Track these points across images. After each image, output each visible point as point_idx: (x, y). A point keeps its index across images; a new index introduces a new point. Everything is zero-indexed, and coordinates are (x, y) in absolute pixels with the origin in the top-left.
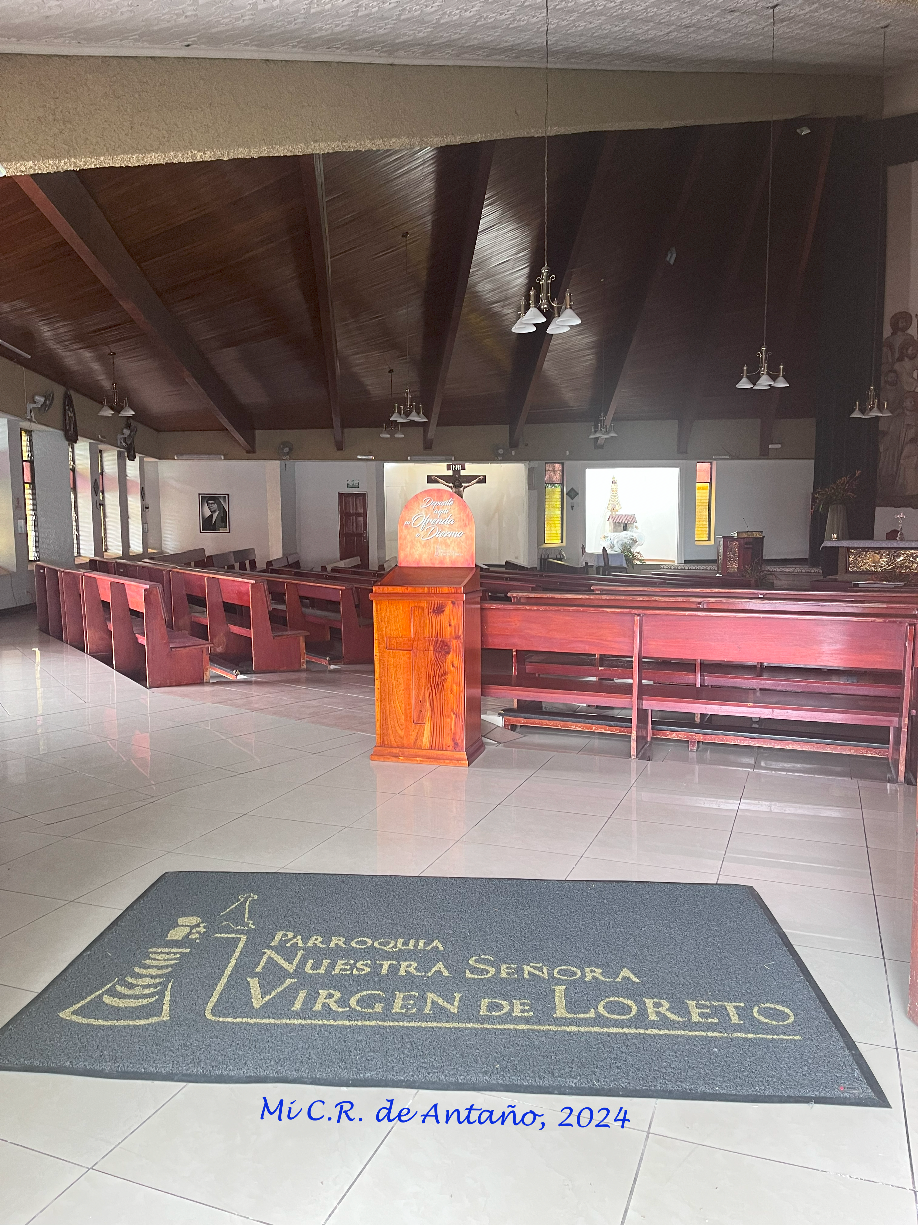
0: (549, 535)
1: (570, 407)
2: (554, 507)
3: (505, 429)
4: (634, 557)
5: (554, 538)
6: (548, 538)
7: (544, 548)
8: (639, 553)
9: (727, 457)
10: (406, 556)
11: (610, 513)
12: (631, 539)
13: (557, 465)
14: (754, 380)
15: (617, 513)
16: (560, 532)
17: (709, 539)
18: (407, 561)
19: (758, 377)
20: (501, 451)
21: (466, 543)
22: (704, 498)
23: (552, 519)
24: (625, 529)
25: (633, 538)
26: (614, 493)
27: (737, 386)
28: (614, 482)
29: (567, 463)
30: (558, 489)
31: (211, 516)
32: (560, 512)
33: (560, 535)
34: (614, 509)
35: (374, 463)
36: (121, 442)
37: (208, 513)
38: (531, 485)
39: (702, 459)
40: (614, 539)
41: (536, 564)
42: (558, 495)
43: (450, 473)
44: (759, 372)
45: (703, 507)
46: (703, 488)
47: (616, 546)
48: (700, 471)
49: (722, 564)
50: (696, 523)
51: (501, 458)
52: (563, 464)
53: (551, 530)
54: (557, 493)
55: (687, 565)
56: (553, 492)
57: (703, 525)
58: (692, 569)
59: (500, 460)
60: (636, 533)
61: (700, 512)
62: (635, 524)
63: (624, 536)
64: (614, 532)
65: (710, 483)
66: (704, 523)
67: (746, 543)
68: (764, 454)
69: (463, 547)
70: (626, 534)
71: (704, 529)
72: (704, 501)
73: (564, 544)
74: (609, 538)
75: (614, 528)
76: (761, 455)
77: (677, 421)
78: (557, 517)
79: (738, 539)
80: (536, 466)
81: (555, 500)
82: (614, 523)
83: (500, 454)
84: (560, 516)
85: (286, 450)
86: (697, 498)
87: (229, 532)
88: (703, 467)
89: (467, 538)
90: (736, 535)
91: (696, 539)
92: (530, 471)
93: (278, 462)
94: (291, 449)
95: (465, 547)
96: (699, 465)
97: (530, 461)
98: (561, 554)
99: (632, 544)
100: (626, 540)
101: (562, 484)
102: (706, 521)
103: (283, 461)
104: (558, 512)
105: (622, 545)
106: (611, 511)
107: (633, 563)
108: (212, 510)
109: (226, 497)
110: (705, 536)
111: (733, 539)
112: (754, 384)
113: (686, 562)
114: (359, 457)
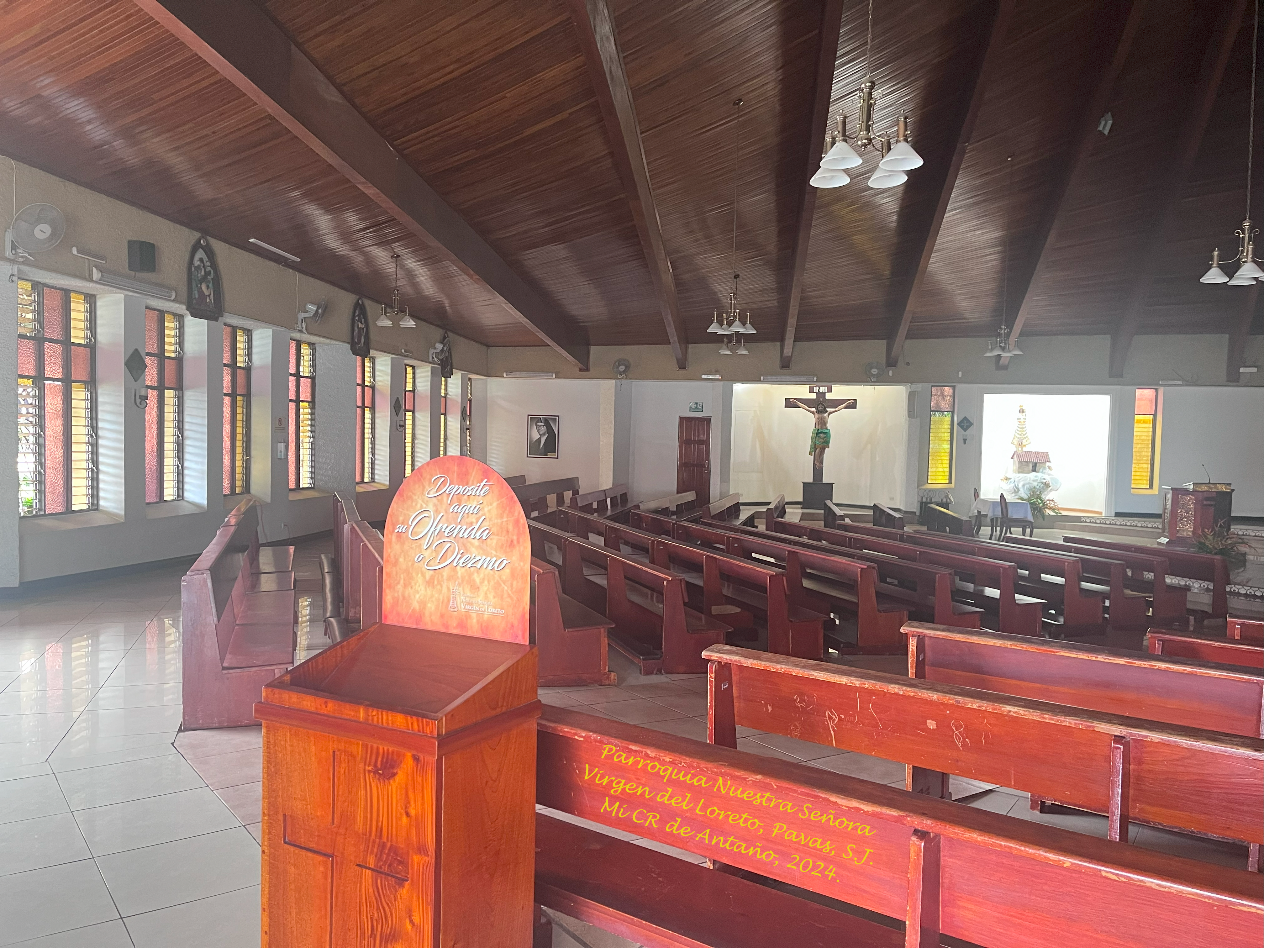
0: (934, 474)
1: (965, 319)
2: (941, 440)
3: (880, 345)
4: (1045, 506)
5: (941, 477)
6: (932, 477)
7: (925, 490)
8: (1052, 500)
9: (1180, 382)
10: (396, 602)
11: (1015, 449)
12: (1042, 483)
13: (946, 388)
14: (1231, 270)
15: (1025, 449)
16: (947, 470)
17: (1151, 486)
18: (398, 614)
19: (1237, 266)
20: (874, 371)
21: (512, 585)
22: (1145, 434)
23: (938, 454)
24: (1034, 469)
25: (1045, 481)
26: (1021, 425)
27: (1201, 280)
28: (1022, 411)
29: (959, 387)
30: (948, 418)
31: (539, 440)
32: (948, 446)
33: (947, 474)
34: (1021, 444)
35: (721, 383)
36: (433, 358)
37: (536, 436)
38: (911, 413)
39: (1144, 384)
40: (1019, 482)
41: (915, 508)
42: (947, 426)
43: (813, 396)
44: (1239, 259)
45: (1143, 446)
46: (1145, 422)
47: (1021, 490)
48: (1140, 399)
49: (1170, 522)
50: (1134, 466)
51: (875, 380)
52: (954, 388)
53: (937, 468)
54: (946, 423)
55: (1119, 518)
56: (941, 422)
57: (1142, 468)
58: (1126, 525)
59: (873, 382)
60: (1049, 475)
61: (1138, 452)
62: (1048, 464)
63: (1033, 478)
64: (1019, 472)
65: (1155, 416)
66: (1145, 466)
67: (1207, 499)
68: (1233, 379)
69: (505, 596)
70: (1036, 476)
71: (1144, 474)
72: (1145, 438)
73: (953, 485)
74: (1012, 480)
75: (1019, 468)
76: (1228, 381)
77: (1109, 337)
78: (945, 452)
79: (1194, 492)
80: (920, 389)
81: (943, 430)
82: (1020, 462)
83: (873, 375)
84: (949, 450)
85: (622, 368)
86: (1135, 434)
87: (557, 458)
88: (1144, 395)
89: (513, 575)
90: (1192, 487)
91: (1133, 486)
92: (912, 396)
93: (614, 381)
94: (627, 367)
95: (509, 596)
96: (1138, 392)
97: (911, 383)
98: (947, 497)
99: (1043, 488)
100: (1035, 484)
101: (953, 412)
102: (1147, 464)
103: (618, 381)
104: (947, 446)
105: (1030, 489)
106: (1017, 447)
107: (1043, 513)
108: (541, 433)
109: (555, 419)
110: (1145, 482)
111: (1186, 492)
112: (1231, 277)
113: (1117, 515)
114: (703, 376)
